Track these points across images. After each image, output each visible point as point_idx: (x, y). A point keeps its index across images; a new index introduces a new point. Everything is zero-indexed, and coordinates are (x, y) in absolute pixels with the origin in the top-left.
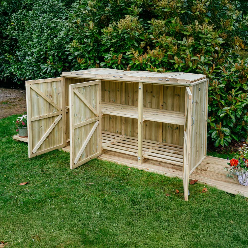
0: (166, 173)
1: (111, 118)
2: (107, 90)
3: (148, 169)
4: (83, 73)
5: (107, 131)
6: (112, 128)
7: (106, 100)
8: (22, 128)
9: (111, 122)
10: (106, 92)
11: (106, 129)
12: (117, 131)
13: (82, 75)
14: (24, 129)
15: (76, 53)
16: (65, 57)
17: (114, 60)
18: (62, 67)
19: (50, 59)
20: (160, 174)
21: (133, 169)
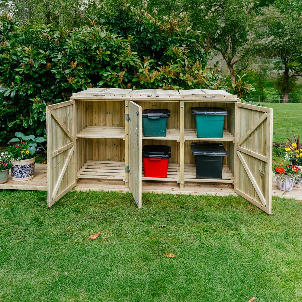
0: (217, 193)
1: (115, 145)
2: (109, 113)
3: (196, 193)
4: (104, 93)
5: (109, 160)
6: (117, 155)
7: (107, 124)
8: (3, 171)
9: (115, 149)
10: (108, 115)
11: (107, 159)
12: (123, 159)
13: (102, 96)
14: (5, 172)
15: (67, 71)
16: (37, 76)
17: (114, 78)
18: (32, 89)
19: (17, 79)
20: (211, 195)
21: (180, 195)
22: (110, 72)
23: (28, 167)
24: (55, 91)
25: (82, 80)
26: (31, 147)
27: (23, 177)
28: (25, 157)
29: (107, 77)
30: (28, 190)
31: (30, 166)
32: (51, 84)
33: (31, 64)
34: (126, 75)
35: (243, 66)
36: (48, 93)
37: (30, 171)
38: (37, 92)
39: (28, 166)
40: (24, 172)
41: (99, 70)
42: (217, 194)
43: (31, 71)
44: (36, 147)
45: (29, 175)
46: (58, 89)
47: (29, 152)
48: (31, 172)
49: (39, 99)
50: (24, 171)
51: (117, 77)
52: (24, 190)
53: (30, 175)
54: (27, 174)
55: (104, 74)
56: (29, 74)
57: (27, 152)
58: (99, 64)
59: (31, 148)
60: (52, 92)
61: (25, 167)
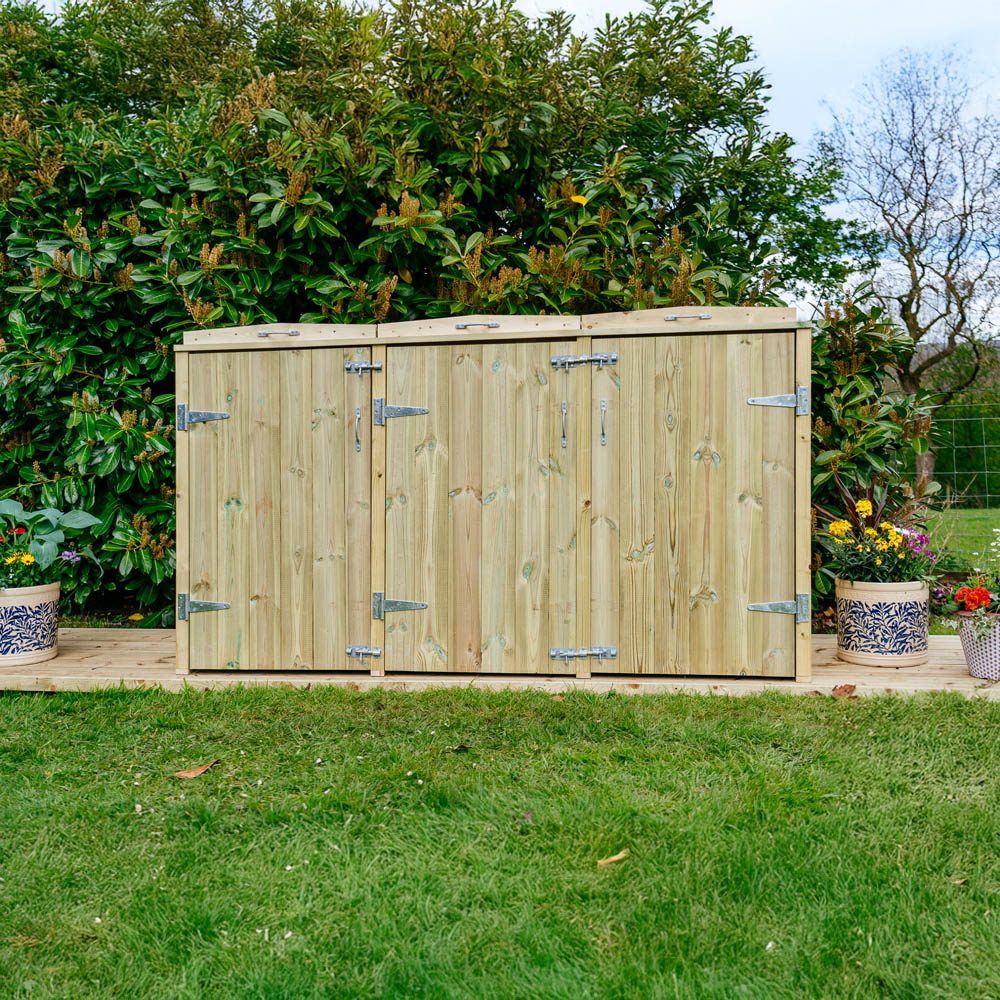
0: (717, 685)
3: (636, 686)
4: (296, 327)
13: (290, 335)
15: (185, 279)
16: (88, 314)
17: (357, 302)
18: (70, 363)
19: (14, 325)
20: (693, 694)
21: (573, 694)
22: (345, 282)
23: (28, 616)
24: (156, 370)
25: (243, 314)
26: (42, 542)
27: (13, 652)
28: (20, 580)
29: (328, 298)
30: (23, 692)
31: (37, 612)
32: (139, 347)
33: (66, 272)
34: (407, 292)
35: (961, 378)
36: (130, 377)
37: (39, 631)
38: (91, 378)
39: (29, 613)
40: (13, 633)
41: (304, 276)
42: (716, 688)
43: (68, 296)
44: (60, 545)
45: (35, 644)
46: (164, 364)
47: (32, 560)
48: (43, 637)
49: (97, 398)
50: (14, 627)
51: (370, 297)
52: (8, 691)
53: (39, 646)
54: (25, 641)
55: (321, 286)
56: (55, 305)
57: (27, 559)
58: (304, 251)
59: (43, 547)
60: (143, 372)
61: (21, 616)
